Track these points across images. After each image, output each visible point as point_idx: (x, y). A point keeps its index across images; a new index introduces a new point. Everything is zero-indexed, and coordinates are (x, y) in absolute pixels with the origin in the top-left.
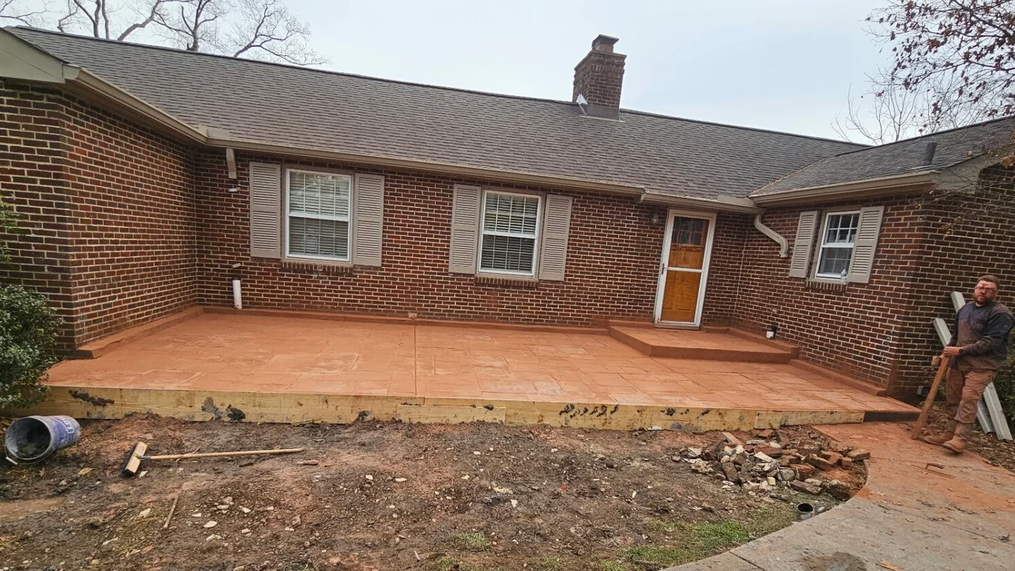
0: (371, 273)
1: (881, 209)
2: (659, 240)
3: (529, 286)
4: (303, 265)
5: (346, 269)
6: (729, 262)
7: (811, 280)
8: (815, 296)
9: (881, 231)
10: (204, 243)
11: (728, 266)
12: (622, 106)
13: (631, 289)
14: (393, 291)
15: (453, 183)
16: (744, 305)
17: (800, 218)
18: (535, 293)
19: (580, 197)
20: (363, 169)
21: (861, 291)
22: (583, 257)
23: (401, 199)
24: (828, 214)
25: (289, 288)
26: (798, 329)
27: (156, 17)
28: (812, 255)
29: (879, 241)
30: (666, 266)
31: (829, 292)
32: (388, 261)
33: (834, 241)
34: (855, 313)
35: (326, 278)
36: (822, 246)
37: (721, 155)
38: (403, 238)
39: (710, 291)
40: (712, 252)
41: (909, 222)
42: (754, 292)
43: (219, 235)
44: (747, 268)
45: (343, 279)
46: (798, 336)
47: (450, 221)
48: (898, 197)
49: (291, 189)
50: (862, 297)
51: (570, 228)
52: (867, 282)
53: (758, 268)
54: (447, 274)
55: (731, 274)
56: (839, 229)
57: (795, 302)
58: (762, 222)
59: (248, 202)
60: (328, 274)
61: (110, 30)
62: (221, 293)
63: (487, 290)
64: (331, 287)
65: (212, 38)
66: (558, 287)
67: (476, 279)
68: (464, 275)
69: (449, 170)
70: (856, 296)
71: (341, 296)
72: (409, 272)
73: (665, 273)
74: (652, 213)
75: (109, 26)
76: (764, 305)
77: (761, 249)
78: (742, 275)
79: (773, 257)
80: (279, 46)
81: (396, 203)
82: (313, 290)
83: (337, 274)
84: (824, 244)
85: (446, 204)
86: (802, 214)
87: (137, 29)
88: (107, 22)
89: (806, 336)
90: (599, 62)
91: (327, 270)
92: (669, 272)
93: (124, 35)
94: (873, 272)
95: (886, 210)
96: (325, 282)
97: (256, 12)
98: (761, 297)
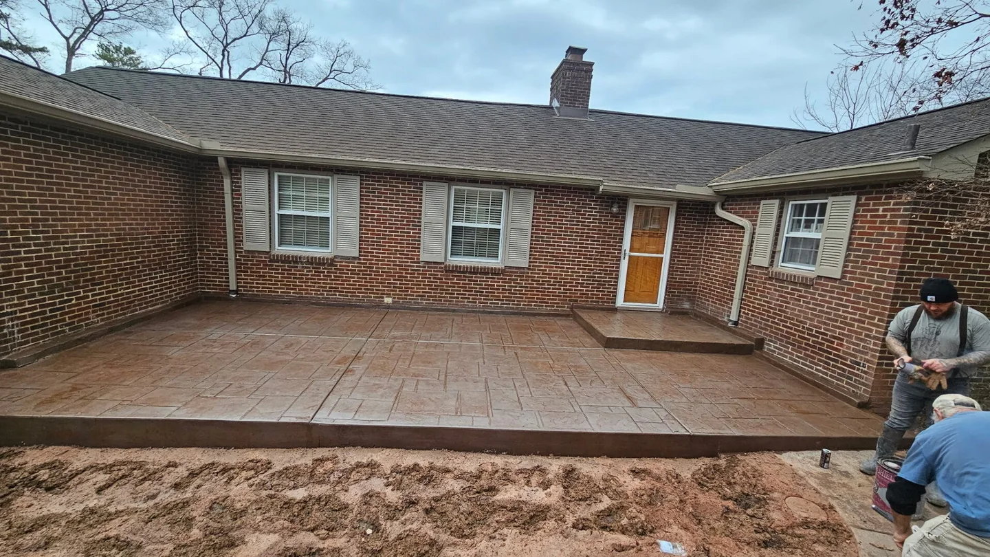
0: (351, 263)
1: (853, 199)
2: (620, 228)
3: (495, 272)
4: (289, 256)
5: (327, 259)
6: (690, 247)
7: (775, 269)
8: (779, 286)
9: (854, 222)
10: (204, 239)
11: (690, 251)
12: (590, 107)
13: (594, 274)
14: (370, 279)
15: (422, 181)
16: (706, 289)
17: (761, 206)
18: (501, 279)
19: (541, 190)
20: (341, 171)
21: (832, 287)
22: (546, 245)
23: (376, 196)
24: (791, 203)
25: (278, 277)
26: (762, 319)
27: (264, 62)
28: (775, 244)
29: (852, 233)
30: (628, 252)
31: (795, 284)
32: (364, 252)
33: (798, 231)
34: (825, 309)
35: (310, 268)
36: (786, 235)
37: (683, 146)
38: (378, 231)
39: (672, 275)
40: (674, 238)
41: (889, 214)
42: (716, 276)
43: (217, 232)
44: (709, 253)
45: (325, 269)
46: (763, 326)
47: (420, 215)
48: (873, 186)
49: (279, 190)
50: (833, 292)
51: (533, 219)
52: (839, 277)
53: (720, 254)
54: (419, 263)
55: (693, 258)
56: (803, 218)
57: (758, 290)
58: (723, 209)
59: (241, 203)
60: (312, 264)
61: (232, 73)
62: (219, 282)
63: (456, 276)
64: (314, 275)
65: (303, 75)
66: (524, 273)
67: (446, 266)
68: (435, 263)
69: (417, 170)
70: (826, 291)
71: (324, 283)
72: (384, 261)
73: (627, 258)
74: (613, 203)
75: (231, 71)
76: (726, 291)
77: (722, 235)
78: (704, 259)
79: (734, 244)
80: (347, 78)
81: (371, 200)
82: (298, 278)
83: (320, 264)
84: (787, 233)
85: (417, 199)
86: (763, 202)
87: (250, 71)
88: (230, 67)
89: (771, 327)
90: (570, 69)
91: (311, 261)
92: (630, 257)
93: (241, 76)
94: (845, 266)
95: (858, 200)
96: (310, 271)
97: (331, 54)
98: (723, 282)
